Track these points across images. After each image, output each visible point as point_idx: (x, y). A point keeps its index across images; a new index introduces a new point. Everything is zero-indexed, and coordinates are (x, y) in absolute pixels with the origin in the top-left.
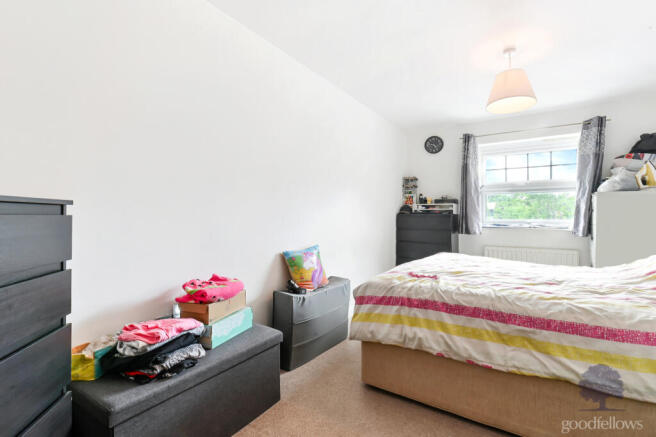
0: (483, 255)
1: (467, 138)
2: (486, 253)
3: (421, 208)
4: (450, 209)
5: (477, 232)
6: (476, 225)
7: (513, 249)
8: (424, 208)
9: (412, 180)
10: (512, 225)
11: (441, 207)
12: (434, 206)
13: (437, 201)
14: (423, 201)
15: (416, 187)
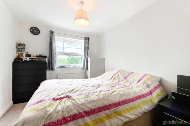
0: (57, 79)
1: (52, 33)
2: (58, 78)
3: (28, 59)
4: (44, 60)
5: (56, 69)
6: (55, 67)
7: (67, 75)
8: (30, 59)
9: (22, 45)
10: (66, 66)
11: (38, 59)
12: (35, 59)
13: (37, 56)
14: (29, 56)
15: (24, 48)
